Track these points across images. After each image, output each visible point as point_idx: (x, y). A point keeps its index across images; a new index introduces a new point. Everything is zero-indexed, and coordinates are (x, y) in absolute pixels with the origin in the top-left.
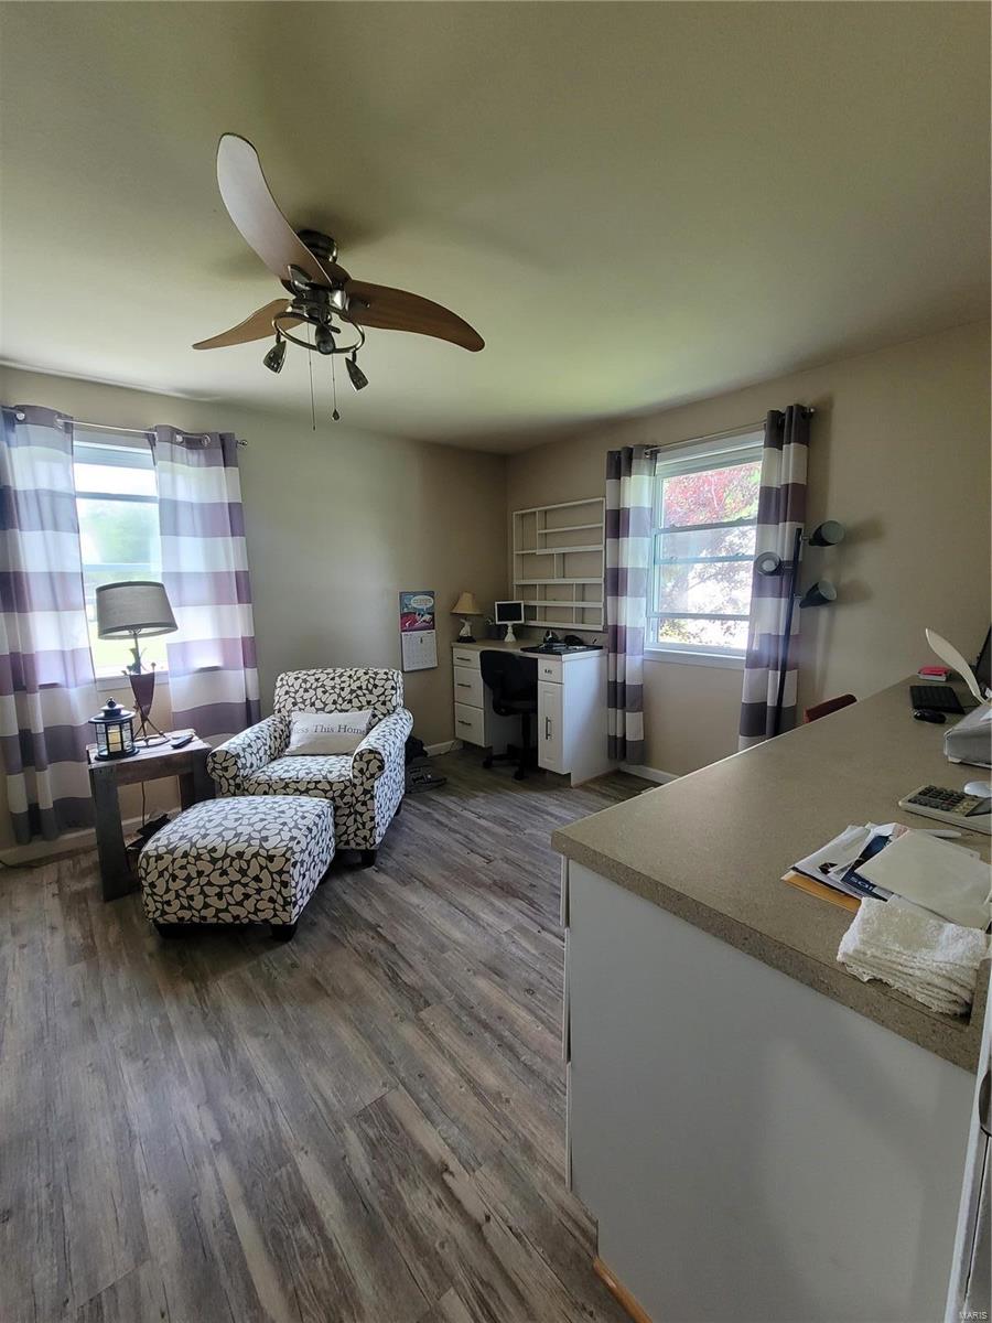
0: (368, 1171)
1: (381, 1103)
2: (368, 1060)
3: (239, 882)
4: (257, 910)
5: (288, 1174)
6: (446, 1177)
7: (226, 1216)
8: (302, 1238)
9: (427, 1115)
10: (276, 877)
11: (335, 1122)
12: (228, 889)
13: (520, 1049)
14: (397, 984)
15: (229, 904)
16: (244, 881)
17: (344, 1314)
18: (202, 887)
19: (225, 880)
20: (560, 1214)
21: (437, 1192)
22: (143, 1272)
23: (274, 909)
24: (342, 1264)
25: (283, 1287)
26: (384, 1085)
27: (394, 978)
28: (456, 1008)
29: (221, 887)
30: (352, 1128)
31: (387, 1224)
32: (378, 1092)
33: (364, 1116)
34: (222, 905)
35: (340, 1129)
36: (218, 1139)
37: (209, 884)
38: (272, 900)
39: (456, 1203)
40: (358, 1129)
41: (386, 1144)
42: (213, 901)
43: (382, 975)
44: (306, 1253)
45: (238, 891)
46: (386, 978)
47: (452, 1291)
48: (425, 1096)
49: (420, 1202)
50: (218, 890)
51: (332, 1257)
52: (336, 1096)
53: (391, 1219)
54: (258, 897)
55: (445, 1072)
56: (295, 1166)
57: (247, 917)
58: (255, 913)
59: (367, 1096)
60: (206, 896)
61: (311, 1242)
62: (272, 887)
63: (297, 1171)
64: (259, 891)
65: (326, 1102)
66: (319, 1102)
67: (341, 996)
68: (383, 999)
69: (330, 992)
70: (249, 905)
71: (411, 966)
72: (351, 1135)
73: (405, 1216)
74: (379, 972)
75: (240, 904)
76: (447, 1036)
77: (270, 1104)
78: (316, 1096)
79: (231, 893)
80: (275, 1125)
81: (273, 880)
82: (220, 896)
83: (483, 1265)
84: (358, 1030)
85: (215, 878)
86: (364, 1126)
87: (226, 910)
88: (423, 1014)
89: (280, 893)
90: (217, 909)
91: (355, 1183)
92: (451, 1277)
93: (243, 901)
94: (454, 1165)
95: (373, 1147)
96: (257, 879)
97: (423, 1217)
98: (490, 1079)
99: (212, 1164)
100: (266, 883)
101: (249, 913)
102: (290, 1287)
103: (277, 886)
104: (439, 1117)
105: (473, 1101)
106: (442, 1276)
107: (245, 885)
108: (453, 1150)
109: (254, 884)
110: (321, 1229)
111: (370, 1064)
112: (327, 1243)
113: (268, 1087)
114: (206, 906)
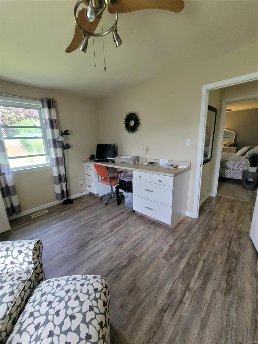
0: (176, 256)
1: (164, 258)
2: (154, 264)
3: (66, 302)
4: (87, 293)
5: (185, 270)
6: (171, 245)
7: (198, 278)
8: (192, 262)
9: (162, 249)
10: (69, 283)
11: (171, 265)
12: (70, 310)
13: (143, 238)
14: (128, 265)
15: (80, 312)
16: (66, 299)
17: (195, 253)
18: (61, 333)
19: (62, 313)
20: (169, 232)
21: (174, 245)
22: (216, 289)
23: (88, 284)
24: (191, 255)
25: (199, 262)
26: (159, 258)
27: (125, 266)
28: (134, 250)
29: (66, 315)
30: (171, 261)
31: (182, 251)
32: (161, 259)
33: (167, 260)
34: (80, 317)
35: (172, 264)
36: (188, 290)
37: (61, 325)
38: (82, 285)
39: (174, 243)
40: (170, 260)
41: (170, 255)
42: (75, 324)
43: (124, 270)
44: (193, 261)
45: (73, 303)
46: (126, 269)
47: (185, 241)
48: (158, 251)
49: (177, 247)
50: (68, 318)
51: (191, 257)
52: (166, 268)
53: (181, 250)
54: (79, 292)
55: (152, 248)
56: (183, 269)
57: (91, 301)
58: (89, 295)
59: (163, 261)
60: (69, 330)
61: (191, 260)
62: (75, 284)
63: (184, 268)
64: (75, 291)
65: (168, 269)
66: (168, 270)
67: (135, 280)
68: (134, 267)
69: (134, 284)
70: (83, 297)
71: (120, 263)
72: (172, 261)
73: (179, 249)
74: (123, 272)
75: (81, 303)
76: (143, 250)
77: (174, 282)
78: (168, 272)
79: (73, 309)
80: (178, 278)
81: (71, 284)
82: (73, 317)
83: (179, 239)
84: (146, 270)
85: (58, 320)
86: (169, 259)
87: (84, 314)
88: (137, 256)
89: (79, 281)
90: (82, 322)
91: (180, 257)
92: (183, 242)
93: (80, 302)
94: (169, 244)
95: (172, 257)
96: (67, 292)
97: (178, 246)
98: (151, 241)
99: (193, 288)
100: (72, 287)
101: (88, 298)
102: (198, 261)
103: (74, 282)
104: (162, 248)
105: (157, 243)
106: (184, 243)
107: (70, 298)
108: (166, 244)
109: (70, 294)
110: (189, 260)
111: (155, 263)
112: (190, 258)
113: (170, 286)
114: (78, 331)
